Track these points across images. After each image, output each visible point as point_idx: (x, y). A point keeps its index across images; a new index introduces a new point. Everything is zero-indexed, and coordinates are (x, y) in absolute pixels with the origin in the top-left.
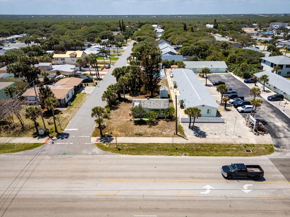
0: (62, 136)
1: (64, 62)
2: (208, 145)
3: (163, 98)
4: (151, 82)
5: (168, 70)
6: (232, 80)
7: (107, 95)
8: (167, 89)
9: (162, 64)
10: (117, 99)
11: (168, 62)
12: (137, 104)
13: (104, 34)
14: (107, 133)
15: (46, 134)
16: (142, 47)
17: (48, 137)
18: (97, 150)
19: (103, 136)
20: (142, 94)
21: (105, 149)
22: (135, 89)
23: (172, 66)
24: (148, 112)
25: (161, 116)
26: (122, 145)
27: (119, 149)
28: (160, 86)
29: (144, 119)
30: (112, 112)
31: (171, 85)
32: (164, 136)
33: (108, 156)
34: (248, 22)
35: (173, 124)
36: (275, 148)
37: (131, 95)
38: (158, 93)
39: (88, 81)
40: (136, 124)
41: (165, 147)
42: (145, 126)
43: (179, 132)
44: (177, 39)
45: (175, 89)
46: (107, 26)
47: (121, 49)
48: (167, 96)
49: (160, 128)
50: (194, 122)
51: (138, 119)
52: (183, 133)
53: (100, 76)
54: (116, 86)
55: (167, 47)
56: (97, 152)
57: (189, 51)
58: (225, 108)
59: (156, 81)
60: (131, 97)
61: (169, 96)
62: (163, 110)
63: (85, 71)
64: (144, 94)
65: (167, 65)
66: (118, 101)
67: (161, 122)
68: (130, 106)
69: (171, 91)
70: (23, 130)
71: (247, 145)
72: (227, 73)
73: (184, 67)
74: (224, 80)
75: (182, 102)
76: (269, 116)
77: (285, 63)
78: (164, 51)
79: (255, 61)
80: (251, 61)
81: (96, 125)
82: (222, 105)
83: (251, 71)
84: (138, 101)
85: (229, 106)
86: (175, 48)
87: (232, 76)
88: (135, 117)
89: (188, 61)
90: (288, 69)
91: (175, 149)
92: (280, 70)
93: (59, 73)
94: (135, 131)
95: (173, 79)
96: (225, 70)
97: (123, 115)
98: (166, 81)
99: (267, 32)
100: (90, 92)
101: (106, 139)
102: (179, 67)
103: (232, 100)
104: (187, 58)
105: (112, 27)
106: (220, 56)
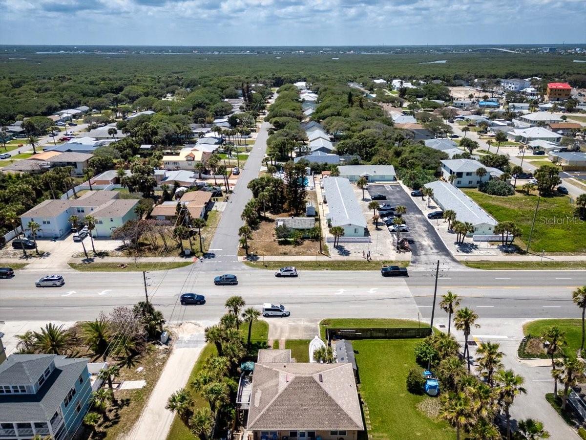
0: (208, 255)
1: (177, 167)
2: (350, 261)
3: (309, 216)
4: (296, 198)
5: (319, 176)
6: (398, 192)
7: (247, 214)
8: (314, 206)
9: (310, 168)
10: (258, 218)
11: (318, 166)
12: (280, 223)
13: (218, 108)
14: (252, 253)
15: (192, 254)
16: (283, 143)
17: (194, 257)
18: (245, 267)
19: (248, 256)
20: (285, 211)
21: (254, 266)
22: (276, 205)
23: (323, 172)
24: (292, 231)
25: (307, 236)
26: (269, 262)
27: (266, 266)
28: (306, 202)
29: (288, 239)
30: (254, 232)
31: (320, 199)
32: (308, 255)
33: (257, 271)
34: (467, 76)
35: (318, 243)
36: (411, 264)
37: (271, 213)
38: (304, 210)
39: (217, 194)
40: (280, 245)
41: (309, 264)
42: (289, 246)
43: (323, 250)
44: (334, 124)
45: (324, 205)
46: (218, 87)
47: (249, 137)
48: (315, 214)
49: (305, 248)
50: (338, 242)
51: (282, 239)
52: (328, 252)
53: (230, 187)
54: (255, 203)
55: (320, 137)
56: (246, 268)
57: (348, 147)
58: (377, 227)
59: (302, 197)
60: (272, 215)
61: (317, 214)
62: (308, 229)
63: (206, 179)
64: (288, 212)
65: (317, 170)
66: (258, 220)
67: (306, 242)
68: (274, 225)
69: (320, 207)
70: (168, 251)
71: (386, 261)
72: (395, 182)
73: (337, 175)
74: (387, 192)
75: (329, 220)
76: (420, 235)
77: (465, 170)
78: (314, 145)
79: (433, 165)
80: (427, 165)
81: (239, 245)
82: (374, 223)
83: (423, 180)
84: (282, 220)
85: (382, 224)
86: (331, 139)
87: (400, 187)
88: (279, 237)
89: (346, 164)
90: (469, 178)
91: (318, 265)
92: (459, 179)
93: (177, 184)
94: (280, 251)
95: (323, 191)
96: (393, 178)
97: (265, 235)
98: (315, 194)
99: (488, 101)
100: (223, 210)
101: (252, 258)
102: (332, 175)
103: (386, 219)
104: (345, 158)
105: (227, 89)
106: (390, 155)
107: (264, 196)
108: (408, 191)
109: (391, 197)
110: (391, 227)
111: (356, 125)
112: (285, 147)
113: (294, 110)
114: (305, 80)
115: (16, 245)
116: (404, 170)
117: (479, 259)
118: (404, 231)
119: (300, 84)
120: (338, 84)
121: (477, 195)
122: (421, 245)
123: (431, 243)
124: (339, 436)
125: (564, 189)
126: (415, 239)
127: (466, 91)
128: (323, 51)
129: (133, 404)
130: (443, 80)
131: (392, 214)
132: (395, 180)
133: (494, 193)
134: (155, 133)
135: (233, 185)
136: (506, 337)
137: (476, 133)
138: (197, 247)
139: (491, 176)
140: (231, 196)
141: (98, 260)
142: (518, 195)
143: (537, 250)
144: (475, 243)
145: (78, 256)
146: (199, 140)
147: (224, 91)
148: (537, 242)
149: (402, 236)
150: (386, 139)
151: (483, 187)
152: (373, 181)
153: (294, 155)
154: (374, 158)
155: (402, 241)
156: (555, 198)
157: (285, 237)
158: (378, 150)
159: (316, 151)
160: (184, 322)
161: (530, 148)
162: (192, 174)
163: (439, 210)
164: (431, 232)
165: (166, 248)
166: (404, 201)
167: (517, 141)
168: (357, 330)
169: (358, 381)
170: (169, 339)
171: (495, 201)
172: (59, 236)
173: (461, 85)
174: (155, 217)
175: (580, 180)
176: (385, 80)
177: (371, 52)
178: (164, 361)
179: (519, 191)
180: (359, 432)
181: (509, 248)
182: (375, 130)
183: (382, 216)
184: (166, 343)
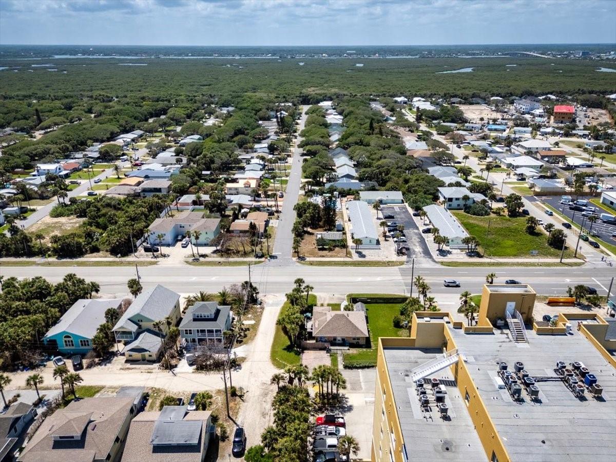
0: (272, 257)
1: (238, 192)
2: (365, 262)
3: (338, 231)
4: (329, 218)
5: (345, 199)
6: (404, 212)
8: (342, 223)
9: (338, 193)
11: (344, 191)
12: (319, 236)
14: (301, 255)
15: (262, 256)
16: (316, 171)
17: (264, 258)
18: (298, 264)
19: (299, 257)
20: (321, 227)
21: (304, 264)
22: (315, 222)
23: (348, 196)
24: (327, 242)
25: (337, 245)
26: (313, 262)
27: (312, 264)
28: (336, 220)
29: (325, 247)
30: (301, 242)
31: (346, 218)
32: (338, 257)
33: (306, 267)
35: (345, 250)
36: (406, 263)
37: (311, 228)
38: (335, 226)
39: (271, 214)
40: (319, 250)
41: (339, 263)
42: (326, 251)
43: (348, 254)
44: (357, 153)
45: (349, 222)
47: (287, 162)
49: (336, 252)
50: (358, 249)
51: (321, 247)
52: (351, 256)
53: (279, 208)
54: (300, 222)
55: (345, 164)
57: (368, 175)
58: (385, 239)
60: (312, 230)
61: (343, 229)
62: (338, 240)
63: (259, 201)
64: (323, 228)
65: (343, 194)
66: (303, 233)
67: (337, 249)
68: (314, 237)
69: (346, 224)
70: (245, 254)
72: (402, 205)
73: (359, 199)
74: (396, 212)
75: (352, 234)
76: (414, 245)
77: (454, 196)
78: (340, 172)
79: (432, 191)
80: (428, 191)
81: (292, 251)
82: (383, 236)
83: (423, 203)
84: (320, 234)
85: (389, 237)
86: (354, 165)
87: (405, 208)
88: (319, 246)
89: (366, 190)
90: (458, 202)
91: (345, 264)
92: (450, 203)
93: (241, 207)
94: (320, 255)
95: (348, 212)
96: (401, 201)
97: (309, 243)
98: (342, 214)
99: (497, 124)
100: (277, 226)
101: (301, 259)
102: (355, 199)
103: (392, 233)
104: (365, 184)
105: (261, 112)
106: (400, 182)
107: (307, 217)
108: (411, 211)
109: (398, 216)
110: (395, 239)
111: (375, 154)
112: (317, 174)
113: (322, 137)
114: (330, 99)
115: (147, 250)
116: (410, 195)
117: (450, 261)
118: (404, 241)
119: (326, 104)
120: (361, 107)
121: (462, 215)
122: (414, 251)
123: (421, 250)
124: (356, 341)
125: (527, 211)
126: (411, 248)
127: (482, 110)
128: (347, 54)
129: (251, 330)
130: (462, 98)
131: (396, 230)
132: (403, 202)
133: (474, 214)
134: (212, 162)
135: (281, 206)
136: (453, 303)
137: (477, 159)
138: (265, 251)
139: (474, 200)
140: (280, 215)
141: (202, 259)
142: (492, 215)
143: (490, 255)
144: (451, 250)
145: (188, 257)
146: (247, 167)
147: (258, 113)
148: (493, 250)
149: (402, 245)
150: (398, 168)
151: (467, 209)
152: (385, 204)
153: (325, 180)
154: (389, 185)
155: (402, 248)
156: (518, 218)
157: (323, 246)
158: (391, 178)
159: (342, 177)
160: (267, 294)
161: (515, 174)
162: (249, 198)
163: (431, 227)
164: (423, 242)
165: (245, 252)
166: (407, 220)
167: (508, 168)
168: (368, 299)
169: (367, 323)
170: (261, 303)
171: (474, 220)
172: (170, 243)
173: (478, 103)
174: (233, 232)
175: (544, 203)
176: (406, 97)
177: (397, 55)
178: (262, 313)
179: (493, 212)
180: (367, 338)
181: (473, 253)
182: (390, 160)
183: (389, 231)
184: (260, 304)
